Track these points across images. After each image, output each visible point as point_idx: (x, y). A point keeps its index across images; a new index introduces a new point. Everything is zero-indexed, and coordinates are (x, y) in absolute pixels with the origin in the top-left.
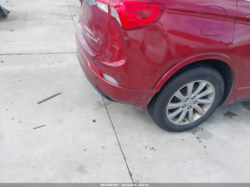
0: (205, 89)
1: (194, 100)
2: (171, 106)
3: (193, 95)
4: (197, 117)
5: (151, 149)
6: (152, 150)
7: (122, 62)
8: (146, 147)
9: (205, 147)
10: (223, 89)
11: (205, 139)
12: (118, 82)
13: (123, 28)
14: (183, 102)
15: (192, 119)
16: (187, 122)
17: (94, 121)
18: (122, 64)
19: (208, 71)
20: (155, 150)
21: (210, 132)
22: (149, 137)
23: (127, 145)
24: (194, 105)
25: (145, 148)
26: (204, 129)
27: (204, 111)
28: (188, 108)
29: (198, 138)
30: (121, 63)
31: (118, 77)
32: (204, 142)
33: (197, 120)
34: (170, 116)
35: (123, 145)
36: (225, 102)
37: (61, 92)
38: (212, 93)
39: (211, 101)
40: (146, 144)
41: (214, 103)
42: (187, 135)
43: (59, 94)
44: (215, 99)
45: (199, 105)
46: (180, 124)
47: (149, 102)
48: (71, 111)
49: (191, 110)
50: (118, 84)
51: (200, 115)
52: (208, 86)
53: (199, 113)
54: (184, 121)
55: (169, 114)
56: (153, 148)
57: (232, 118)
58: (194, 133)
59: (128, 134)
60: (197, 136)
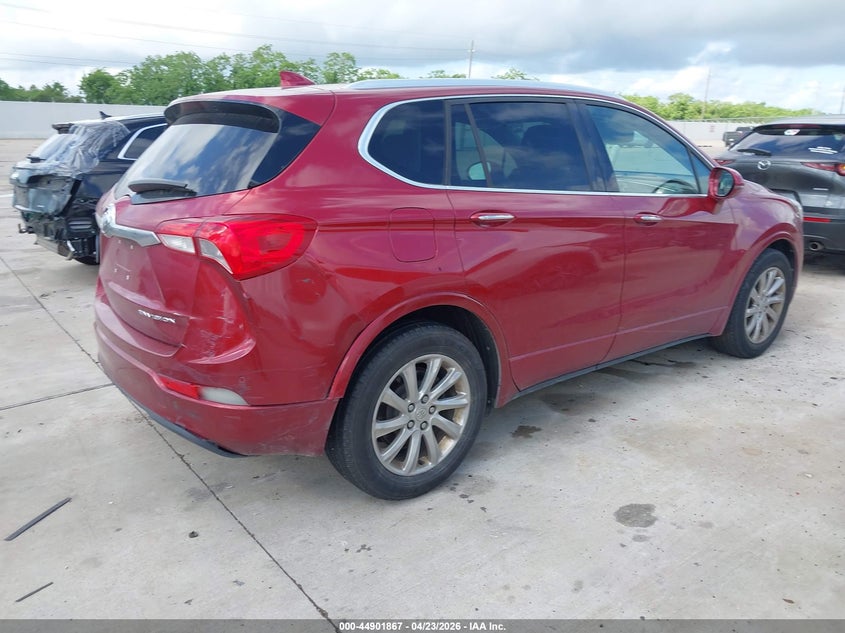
0: (442, 373)
1: (427, 405)
2: (380, 428)
3: (422, 394)
4: (449, 445)
5: (359, 551)
6: (362, 551)
7: (249, 345)
8: (347, 550)
9: (483, 509)
10: (481, 366)
11: (481, 492)
12: (243, 396)
13: (236, 275)
14: (405, 413)
15: (439, 454)
16: (430, 465)
17: (193, 535)
18: (250, 349)
19: (436, 332)
20: (369, 549)
21: (489, 477)
22: (349, 528)
23: (299, 559)
24: (432, 417)
25: (344, 553)
26: (475, 474)
27: (459, 427)
28: (422, 429)
29: (463, 496)
30: (246, 347)
31: (242, 384)
32: (479, 500)
33: (450, 454)
34: (386, 455)
35: (286, 562)
36: (497, 398)
37: (72, 495)
38: (460, 379)
39: (464, 398)
40: (344, 544)
41: (473, 403)
42: (439, 498)
43: (68, 500)
44: (473, 394)
45: (442, 413)
46: (413, 473)
47: (328, 428)
48: (118, 530)
49: (429, 432)
50: (245, 403)
51: (453, 439)
52: (449, 367)
53: (449, 437)
54: (421, 463)
55: (381, 451)
56: (363, 547)
57: (531, 437)
58: (452, 489)
59: (293, 538)
60: (461, 493)
